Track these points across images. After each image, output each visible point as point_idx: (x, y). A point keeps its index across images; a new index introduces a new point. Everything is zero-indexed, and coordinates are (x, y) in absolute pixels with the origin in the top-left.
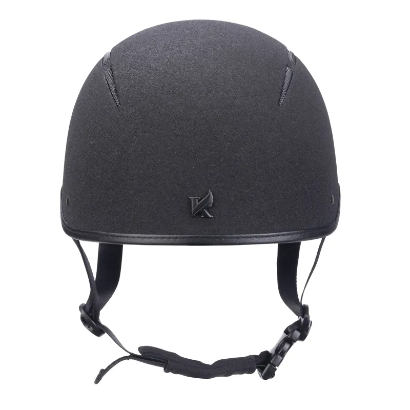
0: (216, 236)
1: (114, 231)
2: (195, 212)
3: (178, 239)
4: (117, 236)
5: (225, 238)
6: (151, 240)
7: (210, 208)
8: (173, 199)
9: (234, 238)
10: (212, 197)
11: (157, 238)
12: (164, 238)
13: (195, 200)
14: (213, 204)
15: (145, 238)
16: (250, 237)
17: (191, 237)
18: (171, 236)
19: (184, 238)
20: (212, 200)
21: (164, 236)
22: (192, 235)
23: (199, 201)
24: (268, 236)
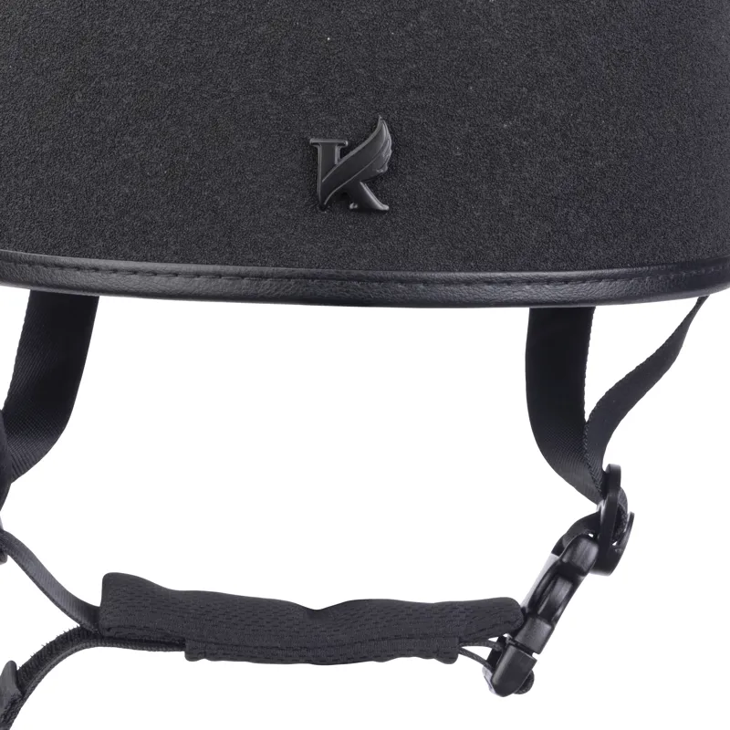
0: (398, 274)
1: (55, 249)
2: (327, 188)
3: (268, 281)
4: (62, 267)
5: (425, 282)
6: (177, 283)
7: (381, 177)
8: (255, 144)
9: (458, 282)
10: (390, 143)
11: (198, 275)
12: (219, 275)
13: (329, 149)
14: (390, 165)
15: (155, 273)
16: (509, 282)
17: (314, 277)
18: (242, 269)
19: (289, 278)
20: (387, 153)
21: (218, 268)
22: (314, 270)
23: (344, 152)
24: (566, 281)
